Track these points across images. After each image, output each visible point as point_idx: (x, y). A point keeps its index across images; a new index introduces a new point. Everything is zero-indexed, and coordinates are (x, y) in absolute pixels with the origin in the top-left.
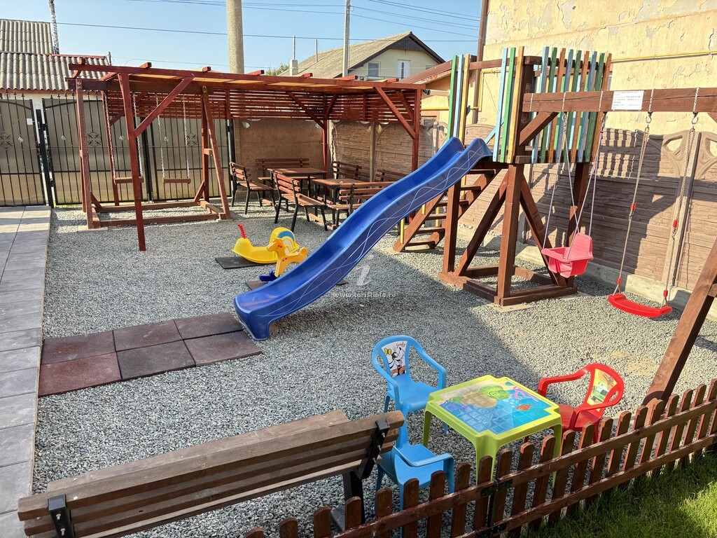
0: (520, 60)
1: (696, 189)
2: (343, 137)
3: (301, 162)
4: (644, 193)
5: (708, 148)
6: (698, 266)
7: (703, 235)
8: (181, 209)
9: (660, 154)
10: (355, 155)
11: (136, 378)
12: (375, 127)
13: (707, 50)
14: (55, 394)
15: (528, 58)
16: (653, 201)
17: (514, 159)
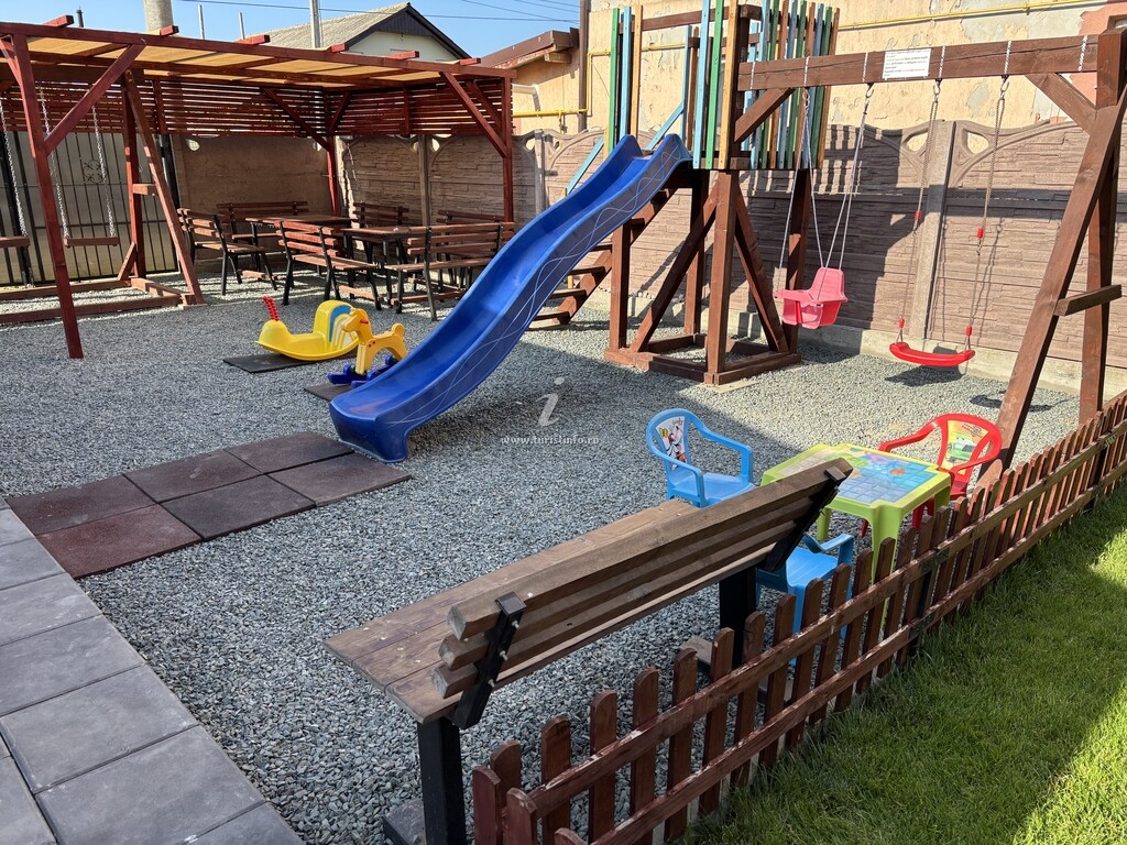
0: (733, 11)
1: (952, 201)
2: (365, 163)
3: (294, 207)
4: (877, 214)
5: (965, 143)
6: (957, 307)
7: (962, 264)
8: (96, 294)
9: (898, 157)
10: (391, 191)
11: (226, 534)
12: (426, 143)
13: (927, 14)
14: (95, 574)
15: (745, 8)
16: (892, 223)
17: (728, 163)
